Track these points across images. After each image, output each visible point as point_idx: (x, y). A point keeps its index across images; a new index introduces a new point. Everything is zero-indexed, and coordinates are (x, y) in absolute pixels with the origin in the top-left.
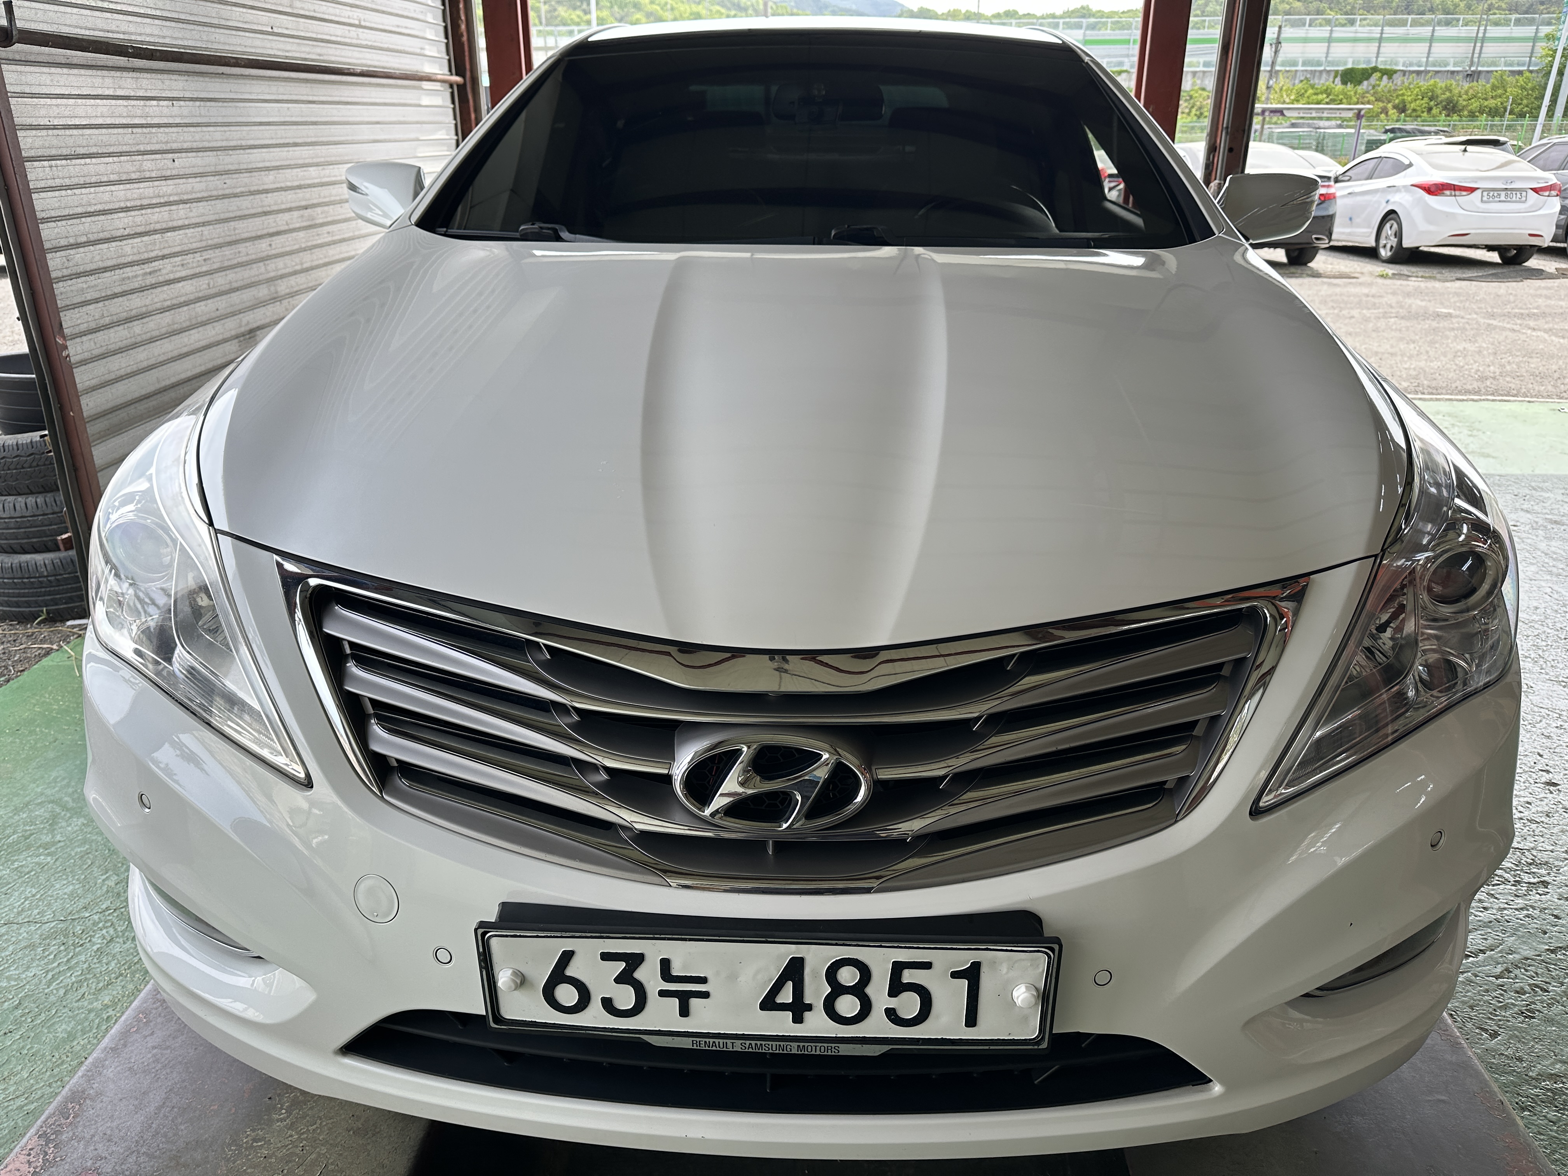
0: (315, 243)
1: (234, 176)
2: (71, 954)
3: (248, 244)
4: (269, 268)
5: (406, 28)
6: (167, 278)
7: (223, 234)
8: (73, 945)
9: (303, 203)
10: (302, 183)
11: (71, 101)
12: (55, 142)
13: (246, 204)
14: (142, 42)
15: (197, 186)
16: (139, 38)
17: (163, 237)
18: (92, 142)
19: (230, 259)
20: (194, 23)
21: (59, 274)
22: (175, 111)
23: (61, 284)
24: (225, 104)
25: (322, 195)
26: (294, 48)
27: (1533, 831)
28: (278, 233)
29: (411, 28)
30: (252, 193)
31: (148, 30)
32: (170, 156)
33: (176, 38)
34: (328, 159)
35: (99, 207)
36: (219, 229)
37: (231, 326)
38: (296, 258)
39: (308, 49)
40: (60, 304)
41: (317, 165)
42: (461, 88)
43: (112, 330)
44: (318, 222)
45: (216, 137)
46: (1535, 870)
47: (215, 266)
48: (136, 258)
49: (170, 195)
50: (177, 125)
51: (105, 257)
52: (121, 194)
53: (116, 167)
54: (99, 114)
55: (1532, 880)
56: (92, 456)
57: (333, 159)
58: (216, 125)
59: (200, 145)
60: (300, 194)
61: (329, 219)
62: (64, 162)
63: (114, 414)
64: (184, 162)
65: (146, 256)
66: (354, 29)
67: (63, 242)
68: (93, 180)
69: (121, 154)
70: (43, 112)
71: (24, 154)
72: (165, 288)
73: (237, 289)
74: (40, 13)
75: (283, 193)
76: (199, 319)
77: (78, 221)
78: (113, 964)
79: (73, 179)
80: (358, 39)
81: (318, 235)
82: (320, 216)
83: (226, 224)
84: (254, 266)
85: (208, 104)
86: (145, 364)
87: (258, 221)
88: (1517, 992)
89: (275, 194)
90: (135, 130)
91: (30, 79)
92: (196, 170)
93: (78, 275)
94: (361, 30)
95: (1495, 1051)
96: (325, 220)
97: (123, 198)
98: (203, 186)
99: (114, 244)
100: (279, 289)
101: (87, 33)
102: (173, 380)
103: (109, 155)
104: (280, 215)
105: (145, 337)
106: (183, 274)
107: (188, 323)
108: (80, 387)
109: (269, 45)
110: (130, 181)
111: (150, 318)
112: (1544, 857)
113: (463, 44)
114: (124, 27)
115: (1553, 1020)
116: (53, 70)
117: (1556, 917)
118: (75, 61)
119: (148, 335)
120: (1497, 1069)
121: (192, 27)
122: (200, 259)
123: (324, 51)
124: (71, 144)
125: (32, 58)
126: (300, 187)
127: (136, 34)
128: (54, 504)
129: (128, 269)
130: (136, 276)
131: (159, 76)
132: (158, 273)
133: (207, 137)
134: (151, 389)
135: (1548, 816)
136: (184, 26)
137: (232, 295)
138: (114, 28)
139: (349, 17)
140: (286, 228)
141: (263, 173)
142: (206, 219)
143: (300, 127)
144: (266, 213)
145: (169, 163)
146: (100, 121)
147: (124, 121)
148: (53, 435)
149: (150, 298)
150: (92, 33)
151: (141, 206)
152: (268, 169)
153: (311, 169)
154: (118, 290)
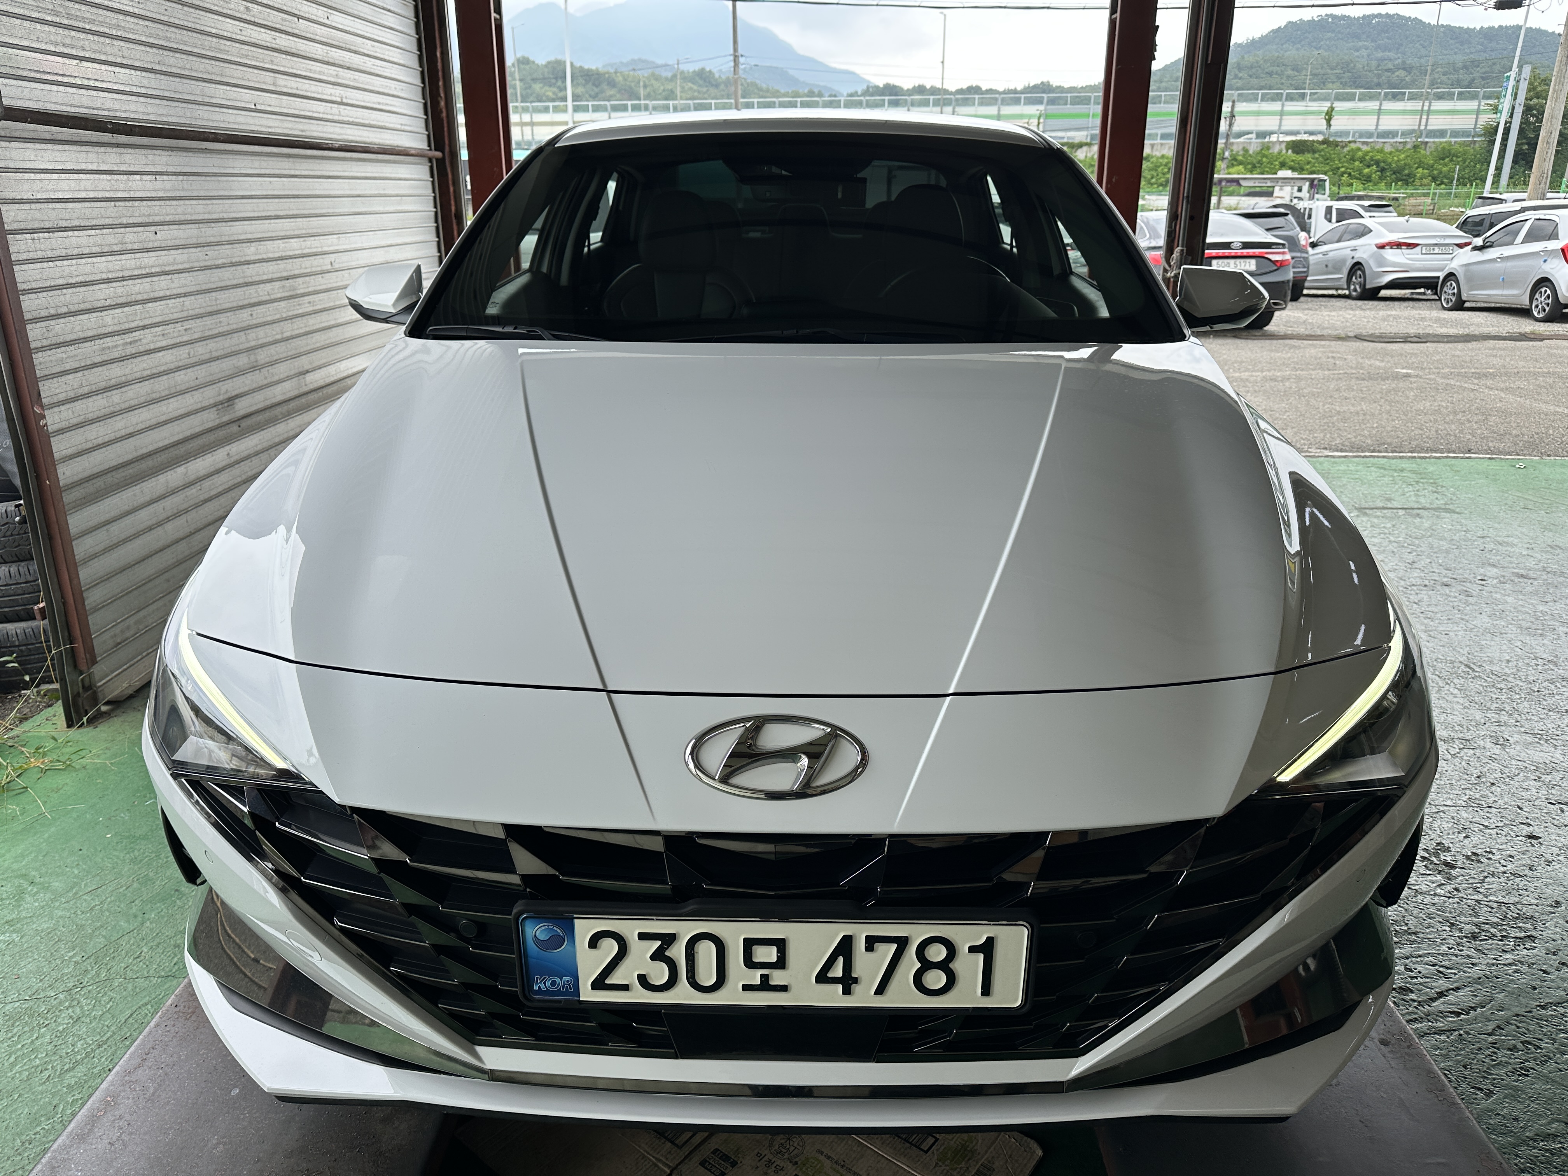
0: (296, 312)
1: (216, 248)
2: (35, 1035)
3: (229, 314)
4: (249, 337)
5: (387, 104)
6: (148, 348)
7: (204, 305)
8: (38, 1025)
9: (285, 274)
10: (284, 254)
11: (55, 176)
12: (37, 215)
13: (228, 276)
14: (126, 119)
15: (179, 258)
16: (124, 115)
17: (144, 308)
18: (75, 215)
19: (211, 329)
20: (179, 100)
21: (39, 344)
22: (159, 184)
23: (40, 354)
24: (208, 178)
25: (303, 266)
26: (276, 124)
27: (1518, 885)
28: (260, 303)
29: (391, 105)
30: (234, 265)
31: (133, 107)
32: (153, 228)
33: (160, 115)
34: (310, 231)
35: (80, 279)
36: (201, 300)
37: (209, 395)
38: (277, 328)
39: (290, 125)
40: (39, 373)
41: (298, 237)
42: (440, 162)
43: (91, 399)
44: (299, 292)
45: (198, 209)
46: (1521, 925)
47: (196, 336)
48: (117, 328)
49: (152, 267)
50: (160, 199)
51: (85, 328)
52: (102, 266)
53: (99, 240)
54: (82, 188)
55: (1518, 935)
56: (68, 524)
57: (315, 231)
58: (198, 198)
59: (183, 218)
60: (282, 265)
61: (310, 289)
62: (46, 235)
63: (91, 482)
64: (166, 235)
65: (127, 326)
66: (336, 106)
67: (44, 313)
68: (75, 252)
69: (103, 227)
70: (26, 187)
71: (7, 227)
72: (145, 358)
73: (218, 358)
74: (26, 90)
75: (264, 264)
76: (179, 388)
77: (59, 292)
78: (79, 1044)
79: (55, 252)
80: (340, 115)
81: (299, 305)
82: (301, 286)
83: (207, 295)
84: (235, 335)
85: (191, 178)
86: (123, 433)
87: (239, 291)
88: (1510, 1049)
89: (257, 265)
90: (118, 204)
91: (14, 154)
92: (178, 242)
93: (58, 345)
94: (343, 107)
95: (1491, 1111)
96: (307, 290)
97: (104, 270)
98: (185, 257)
99: (94, 315)
100: (259, 358)
101: (73, 110)
102: (151, 448)
103: (92, 228)
104: (262, 286)
105: (123, 406)
106: (164, 343)
107: (167, 392)
108: (56, 456)
109: (252, 122)
110: (112, 253)
111: (129, 387)
112: (1528, 911)
113: (442, 120)
114: (109, 104)
115: (1547, 1077)
116: (38, 146)
117: (1545, 972)
118: (59, 137)
119: (127, 405)
120: (1494, 1130)
121: (176, 104)
122: (180, 329)
123: (306, 127)
124: (54, 217)
125: (17, 134)
126: (281, 259)
127: (121, 111)
128: (27, 573)
129: (108, 339)
130: (116, 346)
131: (143, 151)
132: (139, 343)
133: (189, 210)
134: (129, 457)
135: (1530, 869)
136: (168, 103)
137: (212, 364)
138: (99, 105)
139: (331, 95)
140: (268, 298)
141: (244, 245)
142: (188, 289)
143: (281, 200)
144: (247, 284)
145: (152, 236)
146: (83, 195)
147: (108, 195)
148: (29, 503)
149: (130, 367)
150: (77, 110)
151: (123, 279)
152: (250, 241)
153: (292, 240)
154: (98, 359)
